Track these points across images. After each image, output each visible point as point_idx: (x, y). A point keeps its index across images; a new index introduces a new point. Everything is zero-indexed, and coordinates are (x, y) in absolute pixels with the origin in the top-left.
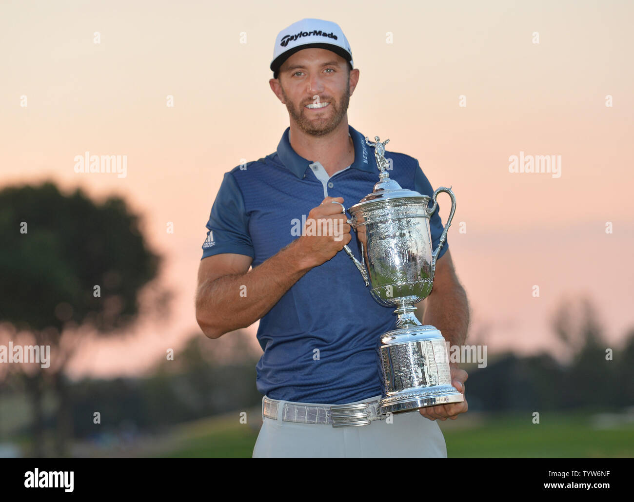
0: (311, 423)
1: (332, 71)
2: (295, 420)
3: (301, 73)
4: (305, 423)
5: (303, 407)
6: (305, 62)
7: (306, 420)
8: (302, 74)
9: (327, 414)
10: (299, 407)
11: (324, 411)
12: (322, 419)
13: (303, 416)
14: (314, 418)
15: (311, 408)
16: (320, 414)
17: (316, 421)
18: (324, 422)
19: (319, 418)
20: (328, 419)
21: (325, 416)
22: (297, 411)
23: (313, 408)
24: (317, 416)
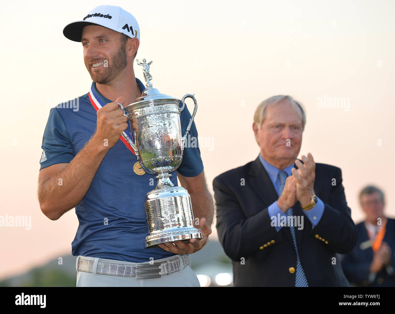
0: (120, 276)
2: (109, 273)
4: (115, 275)
5: (115, 265)
7: (117, 274)
8: (88, 44)
9: (132, 270)
10: (112, 265)
11: (130, 267)
12: (128, 273)
13: (114, 270)
14: (123, 272)
15: (121, 265)
16: (127, 270)
17: (124, 274)
18: (129, 275)
19: (126, 272)
20: (132, 273)
21: (131, 272)
22: (111, 267)
23: (122, 266)
24: (125, 271)
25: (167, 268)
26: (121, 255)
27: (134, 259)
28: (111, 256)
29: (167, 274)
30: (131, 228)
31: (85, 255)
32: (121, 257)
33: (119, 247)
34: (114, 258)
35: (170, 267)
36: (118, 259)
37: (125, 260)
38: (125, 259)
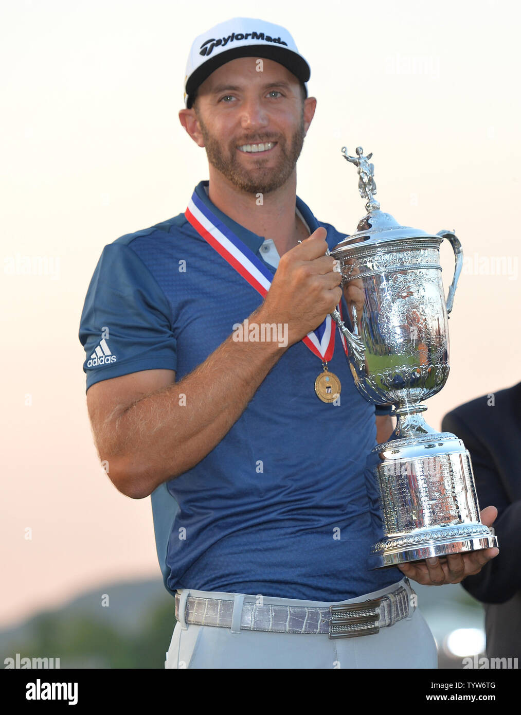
0: (294, 633)
1: (279, 95)
2: (270, 627)
3: (230, 97)
4: (284, 632)
5: (284, 608)
6: (240, 81)
7: (288, 628)
8: (233, 99)
9: (320, 619)
10: (277, 608)
11: (318, 613)
12: (312, 625)
13: (282, 621)
14: (300, 624)
15: (296, 609)
16: (311, 618)
17: (303, 629)
18: (315, 630)
19: (308, 624)
20: (321, 626)
21: (318, 622)
22: (273, 614)
23: (300, 610)
24: (305, 621)
25: (390, 612)
26: (293, 586)
27: (324, 594)
28: (271, 587)
29: (389, 626)
30: (315, 520)
31: (207, 587)
32: (295, 589)
33: (292, 567)
34: (278, 592)
35: (393, 609)
36: (288, 594)
37: (305, 597)
38: (304, 594)
